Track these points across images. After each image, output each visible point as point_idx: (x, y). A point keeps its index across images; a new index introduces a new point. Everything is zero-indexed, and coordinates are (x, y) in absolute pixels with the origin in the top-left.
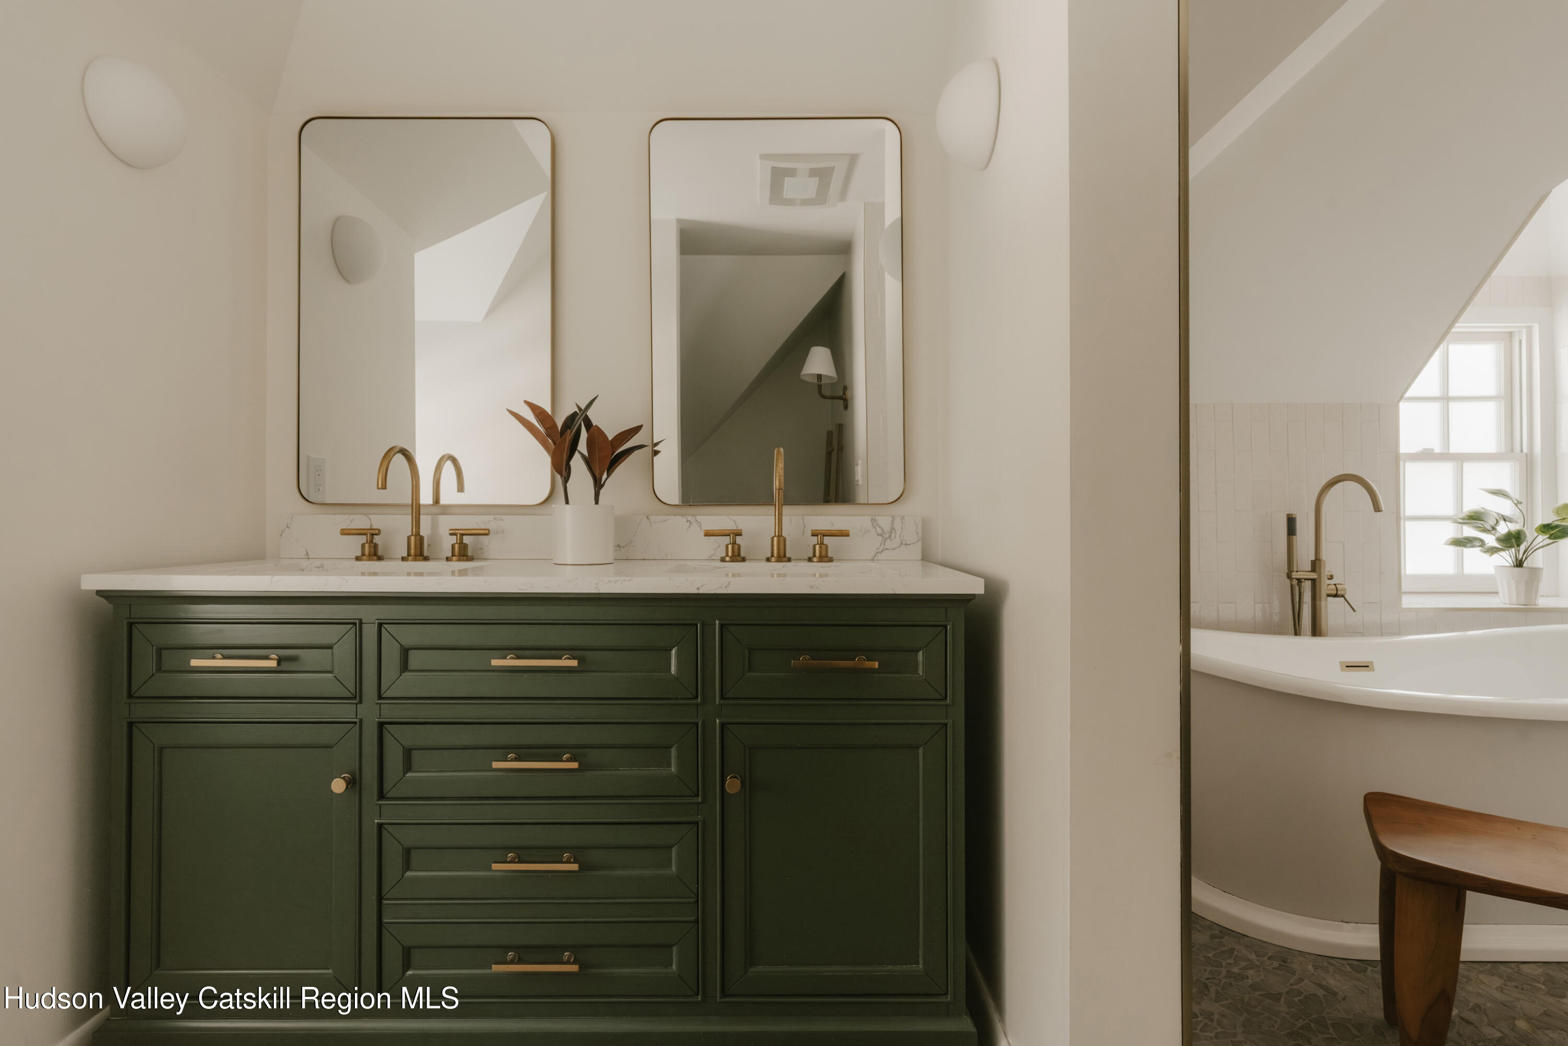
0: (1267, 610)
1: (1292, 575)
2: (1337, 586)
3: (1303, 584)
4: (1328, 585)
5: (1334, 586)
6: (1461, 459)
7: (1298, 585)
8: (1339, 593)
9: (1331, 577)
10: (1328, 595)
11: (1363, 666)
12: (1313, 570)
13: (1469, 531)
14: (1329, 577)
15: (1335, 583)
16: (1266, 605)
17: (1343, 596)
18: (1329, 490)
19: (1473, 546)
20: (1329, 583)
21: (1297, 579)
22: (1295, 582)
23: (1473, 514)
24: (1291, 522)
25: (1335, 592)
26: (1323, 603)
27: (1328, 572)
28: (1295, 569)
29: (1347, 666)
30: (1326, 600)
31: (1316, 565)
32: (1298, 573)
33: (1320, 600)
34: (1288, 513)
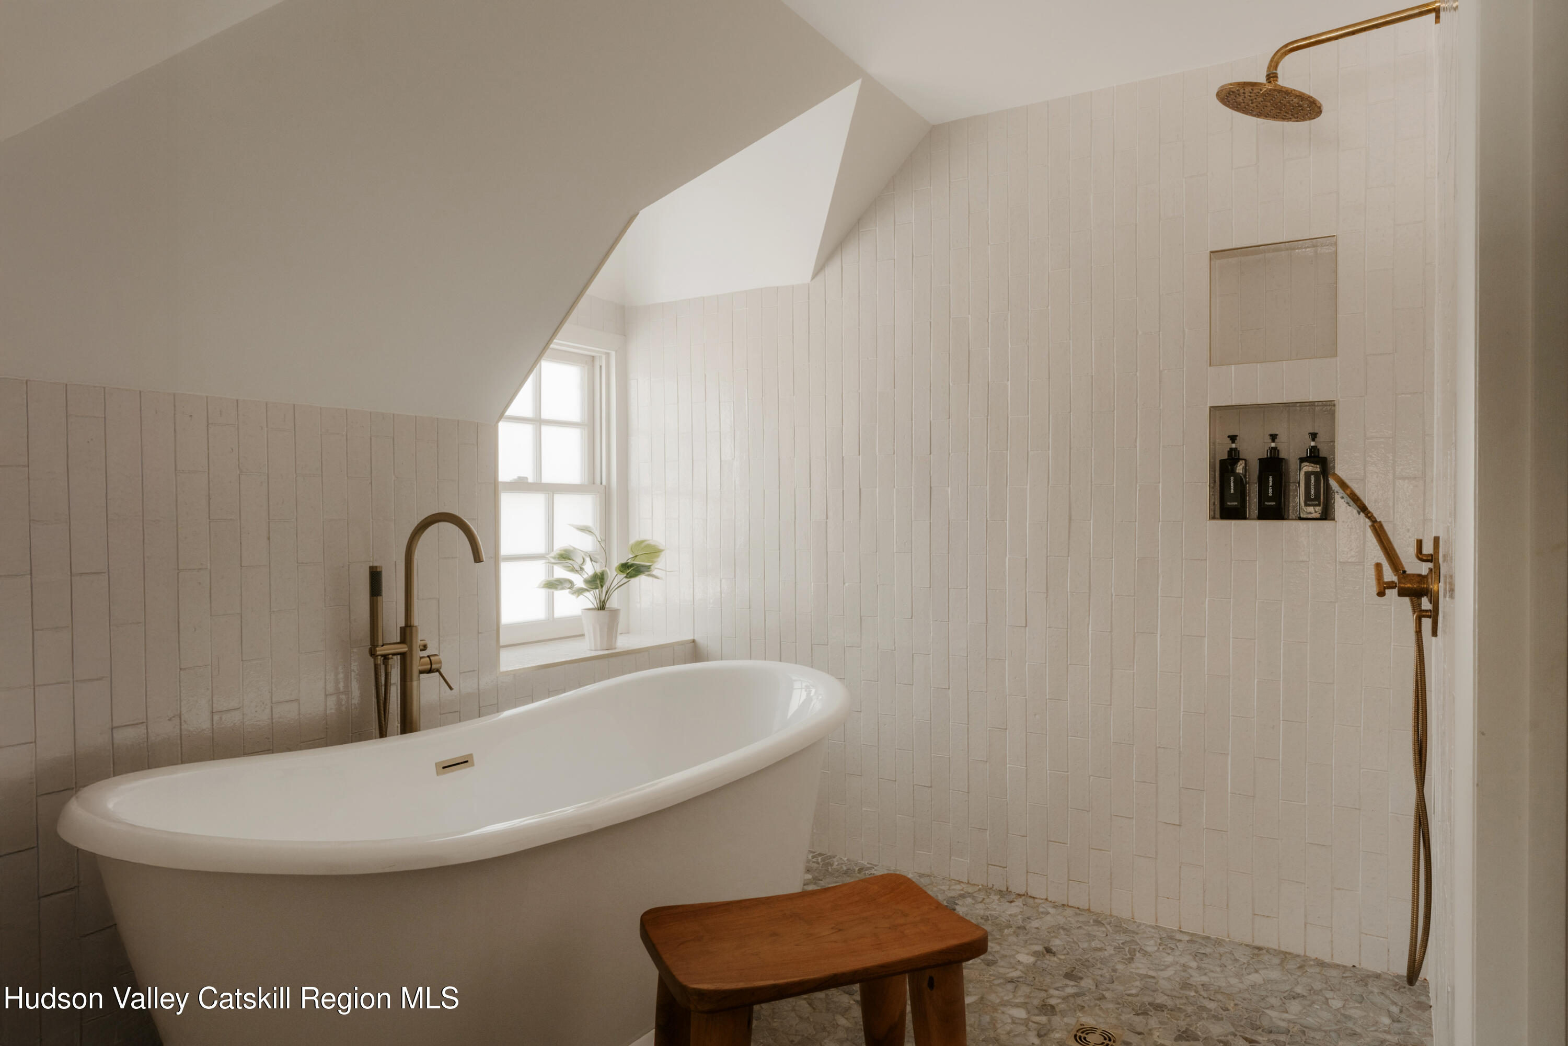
0: (343, 703)
1: (376, 651)
2: (432, 658)
3: (390, 662)
4: (421, 658)
5: (428, 659)
6: (552, 490)
7: (383, 664)
8: (434, 666)
9: (425, 648)
10: (421, 672)
11: (462, 763)
12: (403, 641)
13: (560, 573)
14: (422, 647)
15: (428, 655)
16: (343, 697)
17: (438, 671)
18: (422, 533)
19: (563, 589)
20: (421, 656)
21: (382, 656)
22: (380, 660)
23: (563, 552)
24: (375, 577)
25: (429, 667)
26: (415, 683)
27: (421, 640)
28: (380, 643)
29: (444, 768)
30: (419, 679)
31: (407, 632)
32: (385, 647)
33: (411, 680)
34: (371, 565)
